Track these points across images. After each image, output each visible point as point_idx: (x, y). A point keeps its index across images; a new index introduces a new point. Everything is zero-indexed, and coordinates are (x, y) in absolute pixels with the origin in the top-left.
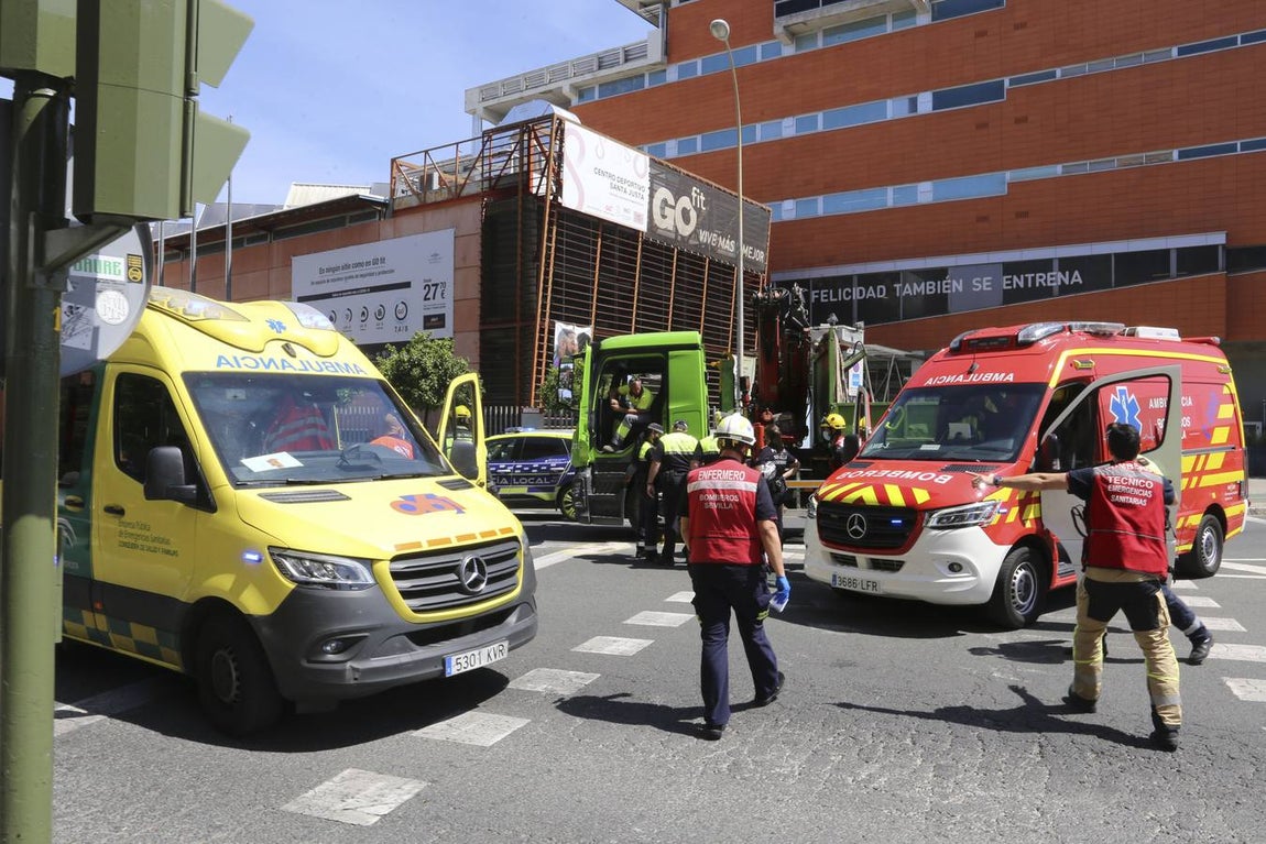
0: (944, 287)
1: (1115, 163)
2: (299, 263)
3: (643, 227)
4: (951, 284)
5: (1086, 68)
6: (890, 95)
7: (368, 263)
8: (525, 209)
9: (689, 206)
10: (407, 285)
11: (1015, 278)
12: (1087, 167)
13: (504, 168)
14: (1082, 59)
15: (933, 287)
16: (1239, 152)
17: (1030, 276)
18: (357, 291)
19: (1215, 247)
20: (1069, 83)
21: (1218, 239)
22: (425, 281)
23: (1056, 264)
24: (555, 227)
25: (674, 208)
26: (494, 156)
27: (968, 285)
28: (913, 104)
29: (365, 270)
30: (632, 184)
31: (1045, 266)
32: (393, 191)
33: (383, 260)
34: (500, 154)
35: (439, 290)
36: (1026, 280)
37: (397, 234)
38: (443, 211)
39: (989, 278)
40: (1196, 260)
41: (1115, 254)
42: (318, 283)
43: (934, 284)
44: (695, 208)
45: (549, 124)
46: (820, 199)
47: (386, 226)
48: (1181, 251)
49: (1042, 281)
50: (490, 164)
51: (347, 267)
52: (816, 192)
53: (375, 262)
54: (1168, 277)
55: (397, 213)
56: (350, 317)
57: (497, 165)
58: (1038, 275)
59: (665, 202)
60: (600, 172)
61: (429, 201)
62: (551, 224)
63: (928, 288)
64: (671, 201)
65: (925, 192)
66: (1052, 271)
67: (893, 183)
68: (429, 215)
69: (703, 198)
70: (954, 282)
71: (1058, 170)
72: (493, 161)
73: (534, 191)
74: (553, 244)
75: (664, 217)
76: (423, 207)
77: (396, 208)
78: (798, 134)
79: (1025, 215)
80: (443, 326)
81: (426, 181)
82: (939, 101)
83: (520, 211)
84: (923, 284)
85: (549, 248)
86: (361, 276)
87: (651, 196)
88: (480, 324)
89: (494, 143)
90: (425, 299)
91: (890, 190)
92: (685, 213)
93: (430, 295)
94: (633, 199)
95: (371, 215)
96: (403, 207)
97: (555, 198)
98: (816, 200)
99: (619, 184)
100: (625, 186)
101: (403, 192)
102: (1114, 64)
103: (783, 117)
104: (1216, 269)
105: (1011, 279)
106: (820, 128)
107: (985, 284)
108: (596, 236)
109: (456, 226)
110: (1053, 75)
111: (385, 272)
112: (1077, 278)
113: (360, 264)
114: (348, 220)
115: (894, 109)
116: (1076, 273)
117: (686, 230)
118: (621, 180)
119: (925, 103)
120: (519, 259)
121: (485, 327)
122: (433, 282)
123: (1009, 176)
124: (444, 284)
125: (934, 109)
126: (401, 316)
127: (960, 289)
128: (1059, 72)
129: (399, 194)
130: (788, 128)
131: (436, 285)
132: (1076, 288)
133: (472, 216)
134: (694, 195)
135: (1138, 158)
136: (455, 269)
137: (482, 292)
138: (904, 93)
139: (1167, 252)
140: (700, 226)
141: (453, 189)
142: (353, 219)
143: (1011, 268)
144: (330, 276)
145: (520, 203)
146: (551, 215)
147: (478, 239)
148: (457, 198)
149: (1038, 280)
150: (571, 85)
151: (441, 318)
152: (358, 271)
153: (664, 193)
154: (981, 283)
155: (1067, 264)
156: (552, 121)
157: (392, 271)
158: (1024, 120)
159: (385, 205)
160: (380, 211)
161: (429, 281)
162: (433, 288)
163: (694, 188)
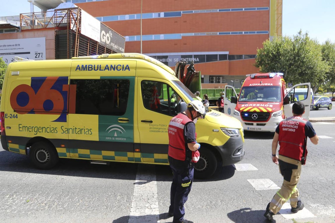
0: (167, 60)
1: (205, 34)
3: (99, 41)
4: (169, 60)
5: (200, 11)
6: (153, 12)
7: (13, 45)
8: (69, 34)
9: (109, 36)
10: (29, 53)
11: (184, 59)
12: (200, 34)
13: (61, 21)
14: (199, 9)
15: (164, 60)
16: (231, 34)
17: (187, 59)
18: (10, 54)
19: (226, 55)
20: (196, 14)
21: (227, 53)
22: (35, 52)
23: (193, 56)
24: (79, 39)
26: (58, 17)
27: (173, 60)
28: (159, 15)
29: (12, 47)
30: (97, 29)
31: (190, 56)
32: (21, 24)
33: (19, 45)
34: (60, 17)
35: (40, 55)
36: (186, 59)
37: (24, 37)
38: (41, 32)
39: (178, 59)
40: (223, 57)
41: (206, 55)
43: (165, 59)
44: (110, 36)
45: (77, 10)
46: (136, 36)
47: (20, 34)
48: (220, 55)
49: (190, 60)
50: (57, 20)
51: (5, 46)
52: (135, 35)
53: (16, 45)
54: (217, 60)
55: (22, 31)
57: (59, 20)
58: (189, 59)
59: (103, 35)
60: (89, 25)
61: (35, 28)
62: (78, 38)
63: (163, 60)
64: (105, 35)
65: (162, 37)
66: (192, 58)
67: (154, 34)
68: (36, 33)
69: (112, 34)
70: (170, 59)
71: (193, 34)
72: (57, 18)
73: (72, 29)
74: (78, 44)
75: (103, 39)
76: (32, 30)
77: (22, 29)
78: (130, 19)
79: (186, 44)
81: (33, 22)
82: (166, 15)
83: (68, 34)
84: (162, 59)
85: (77, 45)
86: (11, 49)
87: (101, 33)
89: (58, 14)
90: (36, 57)
91: (153, 36)
92: (108, 37)
93: (38, 56)
94: (97, 33)
95: (14, 30)
96: (25, 29)
97: (79, 31)
98: (134, 37)
99: (94, 29)
101: (24, 24)
102: (205, 11)
103: (126, 14)
104: (227, 59)
105: (183, 59)
106: (136, 18)
107: (177, 60)
108: (88, 42)
109: (45, 36)
110: (192, 12)
111: (20, 49)
112: (198, 60)
113: (10, 45)
114: (4, 31)
115: (154, 15)
116: (198, 58)
117: (108, 43)
118: (94, 28)
119: (162, 15)
120: (68, 48)
123: (182, 34)
124: (42, 53)
125: (164, 16)
127: (171, 61)
128: (193, 12)
129: (23, 25)
130: (127, 17)
131: (40, 54)
132: (198, 62)
133: (52, 34)
134: (110, 33)
135: (210, 33)
136: (46, 49)
137: (56, 57)
138: (156, 12)
139: (217, 55)
140: (111, 41)
141: (44, 26)
142: (6, 31)
143: (183, 57)
145: (68, 32)
146: (78, 36)
147: (54, 41)
148: (45, 28)
149: (189, 60)
152: (10, 47)
153: (103, 32)
154: (176, 59)
155: (196, 56)
156: (78, 9)
157: (23, 48)
158: (186, 22)
159: (18, 28)
160: (17, 30)
161: (37, 52)
162: (38, 55)
163: (110, 31)
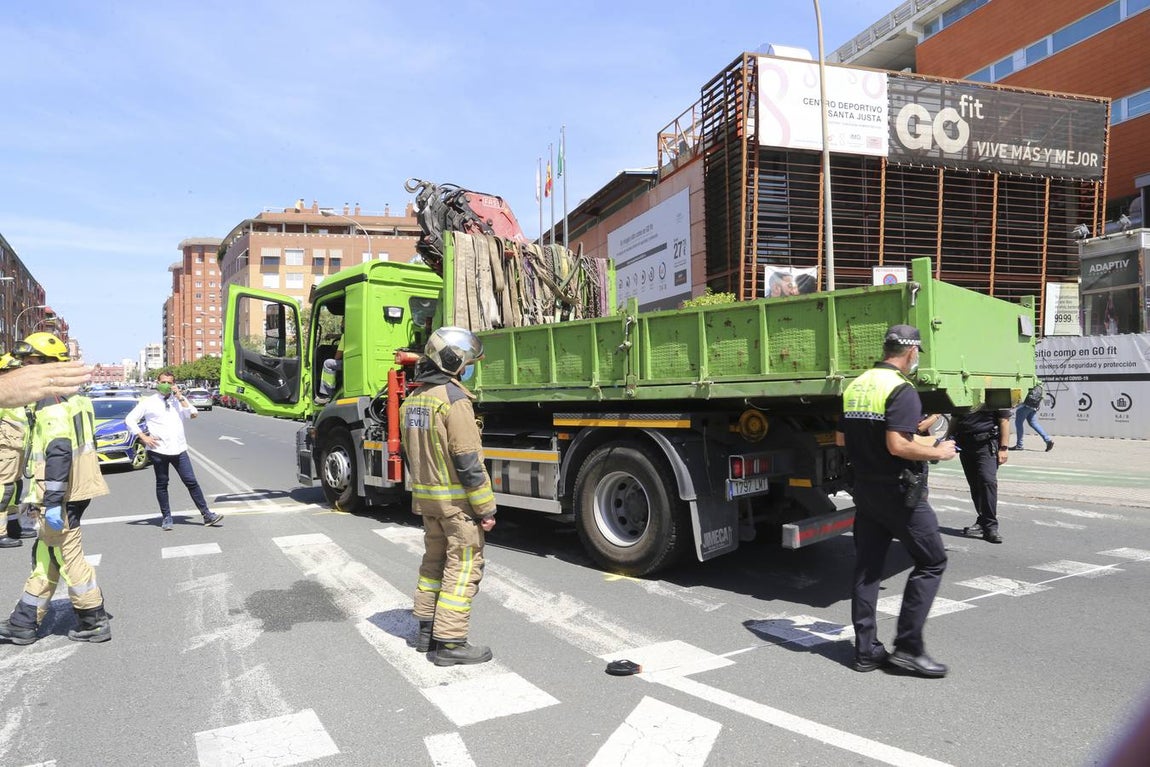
2: (615, 238)
3: (882, 151)
7: (645, 231)
9: (957, 119)
10: (664, 247)
18: (640, 257)
22: (675, 240)
24: (756, 170)
25: (930, 123)
29: (641, 238)
30: (862, 107)
32: (660, 162)
33: (652, 226)
35: (682, 247)
37: (658, 201)
38: (685, 171)
42: (621, 254)
44: (967, 119)
47: (653, 195)
51: (634, 236)
53: (648, 229)
55: (660, 181)
56: (636, 280)
60: (811, 102)
62: (751, 165)
68: (675, 179)
69: (978, 105)
75: (916, 136)
76: (676, 172)
77: (661, 176)
80: (685, 281)
83: (726, 159)
86: (641, 243)
87: (893, 116)
88: (707, 275)
90: (676, 257)
93: (678, 254)
94: (866, 122)
95: (644, 189)
96: (665, 175)
97: (755, 138)
100: (852, 110)
109: (690, 184)
111: (653, 237)
113: (640, 233)
117: (953, 147)
121: (711, 278)
122: (679, 241)
124: (685, 241)
126: (662, 276)
131: (680, 243)
133: (699, 173)
134: (963, 104)
136: (691, 225)
137: (707, 245)
140: (974, 138)
141: (693, 150)
144: (626, 246)
145: (726, 151)
146: (750, 156)
147: (703, 194)
148: (694, 158)
150: (914, 22)
151: (684, 272)
153: (913, 109)
156: (744, 61)
157: (656, 235)
159: (653, 176)
160: (650, 184)
161: (677, 240)
162: (679, 246)
163: (964, 97)
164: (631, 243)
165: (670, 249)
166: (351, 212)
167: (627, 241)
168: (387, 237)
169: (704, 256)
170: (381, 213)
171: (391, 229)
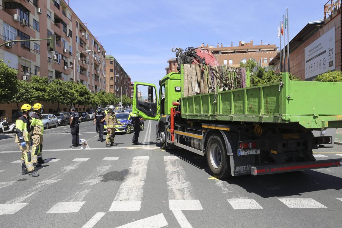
2: (307, 50)
7: (318, 46)
10: (325, 52)
18: (315, 57)
29: (316, 49)
32: (325, 17)
35: (332, 52)
37: (323, 33)
42: (309, 55)
55: (325, 25)
56: (314, 66)
61: (332, 18)
76: (331, 20)
80: (333, 65)
88: (341, 62)
90: (329, 56)
93: (330, 55)
95: (318, 29)
109: (335, 25)
111: (321, 48)
113: (316, 47)
122: (331, 49)
124: (333, 49)
126: (324, 63)
129: (328, 17)
131: (331, 50)
133: (339, 20)
136: (335, 42)
137: (341, 50)
142: (315, 31)
144: (311, 52)
147: (340, 28)
148: (339, 13)
151: (332, 62)
157: (322, 47)
159: (322, 23)
160: (320, 26)
161: (330, 49)
162: (330, 51)
164: (313, 51)
165: (327, 53)
166: (220, 46)
167: (311, 50)
168: (232, 54)
169: (340, 54)
170: (229, 46)
171: (233, 51)
